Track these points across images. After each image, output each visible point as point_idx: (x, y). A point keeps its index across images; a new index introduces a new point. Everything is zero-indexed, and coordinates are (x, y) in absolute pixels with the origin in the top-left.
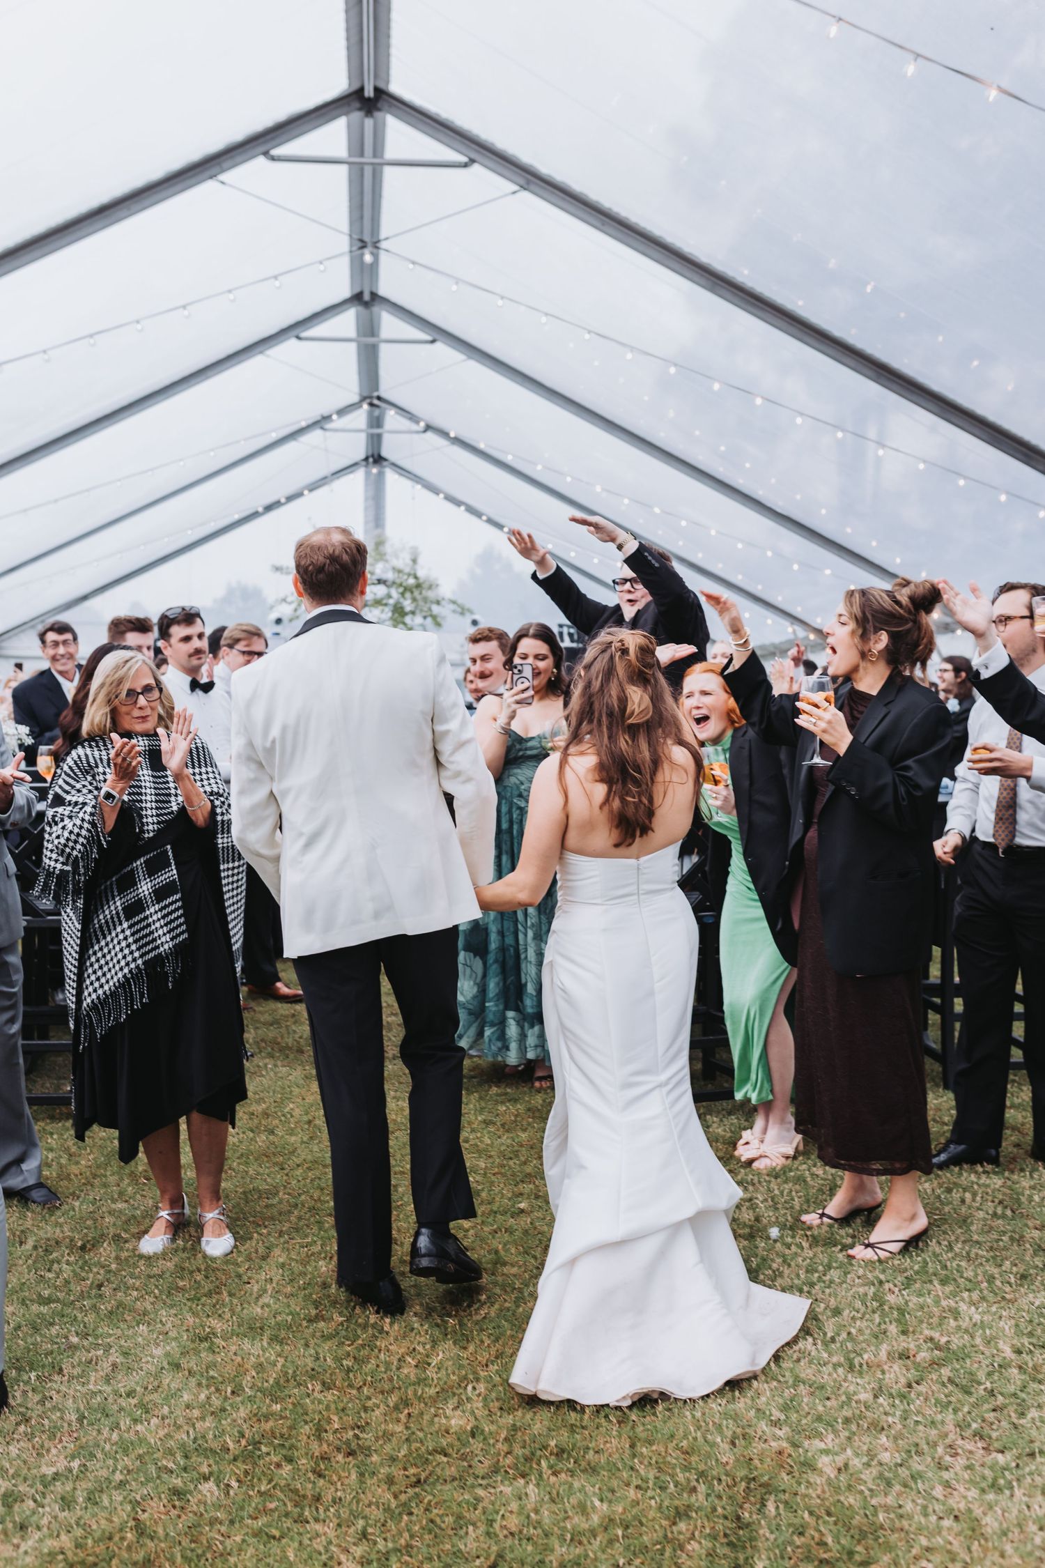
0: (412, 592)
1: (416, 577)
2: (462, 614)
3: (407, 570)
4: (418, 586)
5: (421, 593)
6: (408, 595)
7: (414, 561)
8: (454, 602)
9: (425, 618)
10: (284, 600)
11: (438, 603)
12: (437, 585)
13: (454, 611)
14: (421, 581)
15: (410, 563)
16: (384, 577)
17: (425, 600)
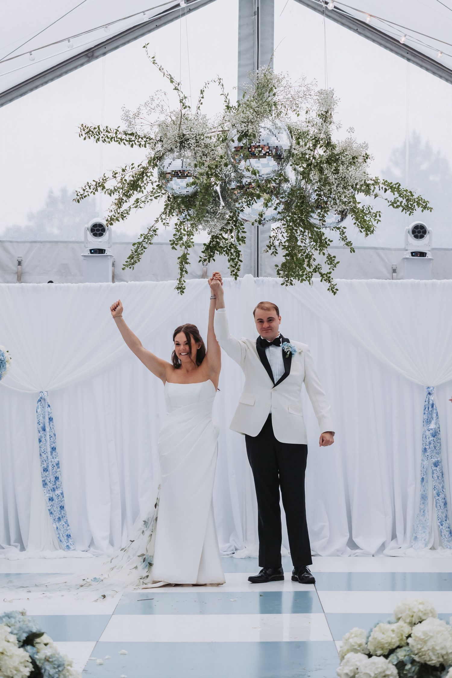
0: (321, 171)
1: (329, 144)
2: (409, 208)
3: (313, 131)
4: (332, 159)
5: (337, 171)
6: (314, 175)
7: (325, 117)
8: (394, 188)
9: (343, 215)
10: (100, 185)
11: (367, 189)
12: (367, 157)
13: (393, 204)
14: (337, 151)
15: (319, 121)
16: (273, 142)
17: (344, 183)
